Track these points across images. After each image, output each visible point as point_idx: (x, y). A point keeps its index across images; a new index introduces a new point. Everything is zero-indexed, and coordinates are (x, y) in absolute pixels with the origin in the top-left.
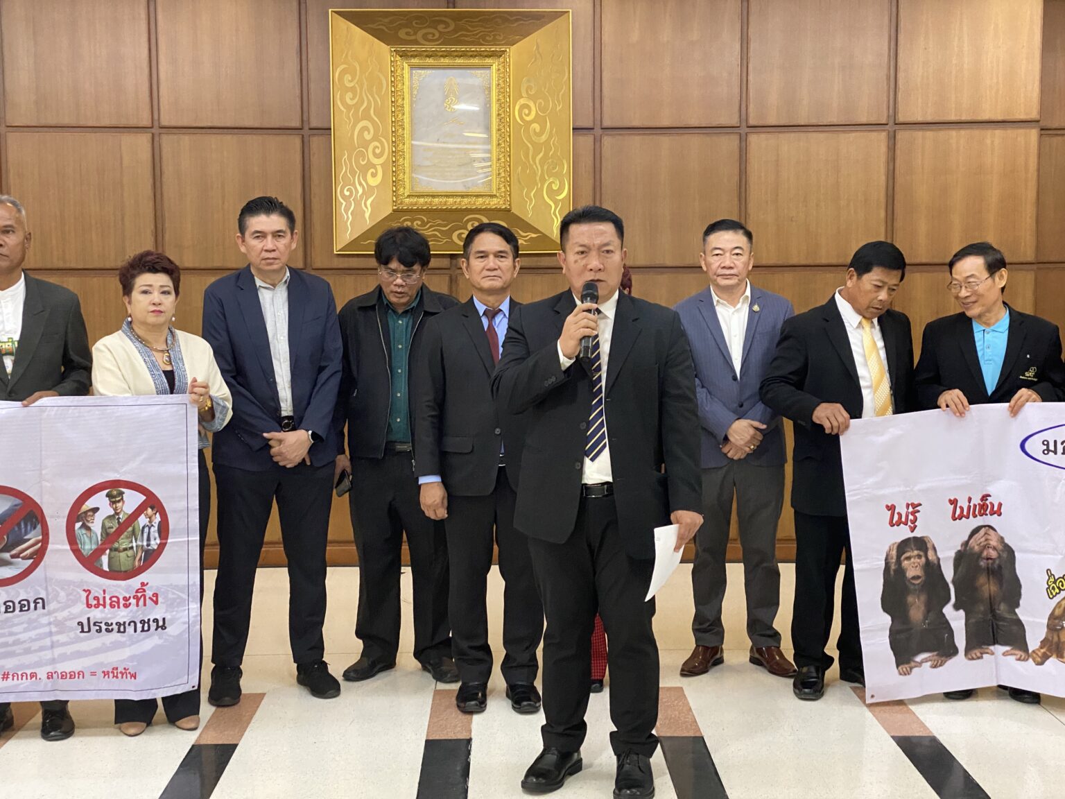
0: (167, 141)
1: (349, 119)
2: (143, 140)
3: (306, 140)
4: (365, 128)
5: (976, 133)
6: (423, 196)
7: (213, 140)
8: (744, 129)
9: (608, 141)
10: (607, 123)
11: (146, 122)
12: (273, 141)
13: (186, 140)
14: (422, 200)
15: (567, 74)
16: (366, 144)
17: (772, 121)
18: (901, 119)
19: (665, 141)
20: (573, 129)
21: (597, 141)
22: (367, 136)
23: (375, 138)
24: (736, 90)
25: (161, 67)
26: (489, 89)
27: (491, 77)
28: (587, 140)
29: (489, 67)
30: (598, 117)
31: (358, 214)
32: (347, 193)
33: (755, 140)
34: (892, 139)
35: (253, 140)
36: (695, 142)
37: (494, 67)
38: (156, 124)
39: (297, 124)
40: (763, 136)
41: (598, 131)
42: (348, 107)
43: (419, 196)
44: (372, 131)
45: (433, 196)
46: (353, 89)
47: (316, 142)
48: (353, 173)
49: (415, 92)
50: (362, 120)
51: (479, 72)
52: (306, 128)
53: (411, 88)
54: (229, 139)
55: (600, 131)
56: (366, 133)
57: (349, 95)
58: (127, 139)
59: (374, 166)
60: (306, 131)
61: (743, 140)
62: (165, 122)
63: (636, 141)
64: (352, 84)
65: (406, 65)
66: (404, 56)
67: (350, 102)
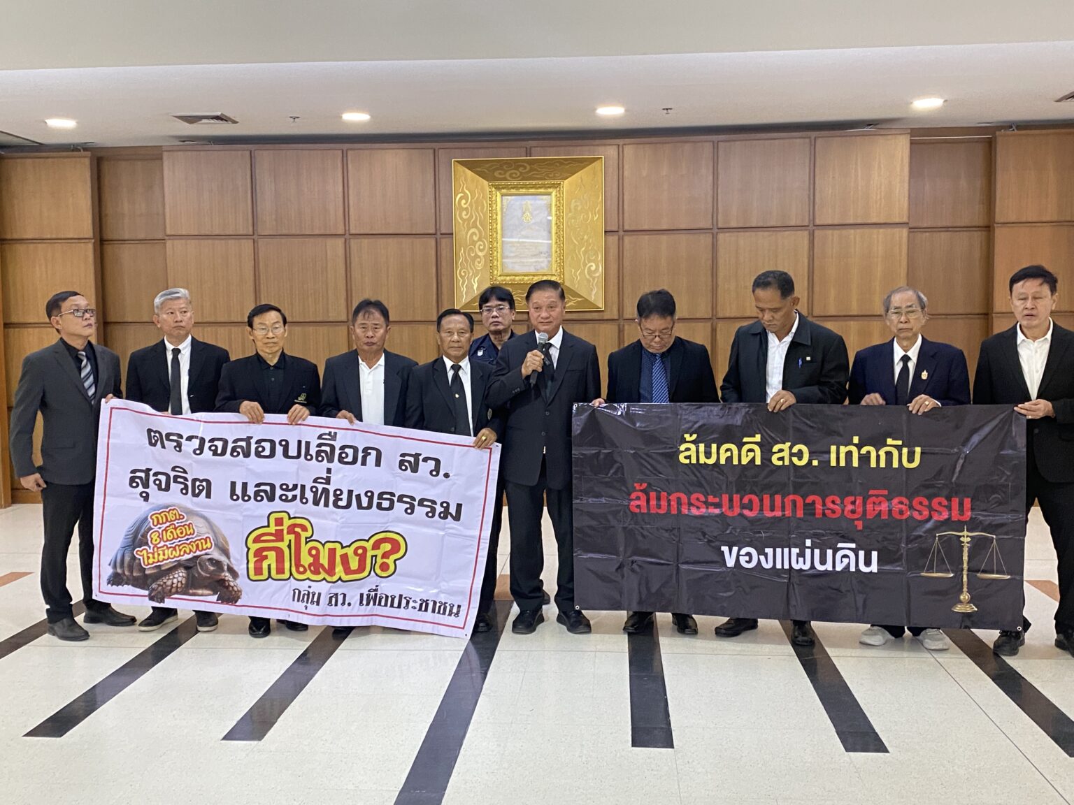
0: (354, 243)
1: (464, 228)
2: (340, 242)
3: (438, 241)
4: (474, 233)
5: (867, 231)
6: (510, 275)
7: (382, 242)
8: (715, 230)
9: (627, 239)
10: (627, 228)
11: (341, 231)
12: (418, 242)
13: (365, 241)
14: (508, 278)
15: (601, 198)
16: (474, 243)
17: (734, 224)
18: (818, 222)
19: (664, 238)
20: (605, 232)
21: (621, 240)
22: (475, 238)
23: (480, 239)
24: (710, 205)
25: (351, 198)
26: (550, 208)
27: (551, 200)
28: (613, 239)
29: (550, 194)
30: (621, 224)
31: (470, 287)
32: (463, 274)
33: (722, 237)
34: (812, 235)
35: (406, 242)
36: (683, 238)
37: (554, 194)
38: (347, 232)
39: (432, 231)
40: (727, 234)
41: (621, 233)
42: (464, 220)
43: (507, 276)
44: (478, 235)
45: (516, 275)
46: (466, 209)
47: (444, 242)
48: (466, 261)
49: (505, 210)
50: (473, 228)
51: (544, 197)
52: (438, 233)
53: (502, 209)
55: (623, 233)
56: (474, 237)
57: (464, 213)
58: (330, 242)
59: (479, 257)
60: (439, 236)
61: (714, 237)
62: (353, 231)
63: (645, 238)
64: (465, 206)
65: (498, 194)
66: (498, 188)
67: (464, 217)
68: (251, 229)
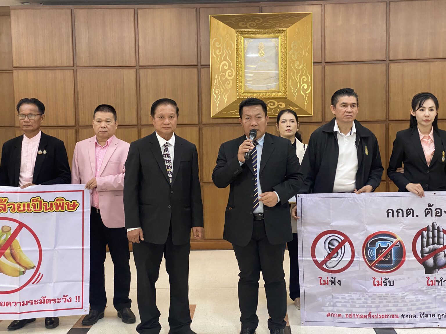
0: (142, 72)
1: (218, 61)
2: (132, 71)
3: (199, 70)
4: (225, 64)
6: (249, 93)
7: (161, 71)
8: (388, 61)
9: (327, 68)
10: (327, 60)
11: (133, 64)
12: (186, 71)
13: (150, 71)
14: (249, 95)
15: (310, 40)
16: (225, 71)
17: (400, 57)
19: (353, 67)
20: (313, 63)
21: (324, 68)
23: (229, 69)
24: (384, 45)
25: (140, 42)
26: (278, 47)
27: (278, 42)
28: (319, 68)
29: (277, 37)
30: (324, 58)
31: (222, 101)
32: (217, 92)
33: (393, 66)
35: (177, 71)
36: (366, 67)
37: (280, 37)
38: (138, 65)
39: (195, 63)
40: (396, 64)
41: (323, 64)
42: (217, 56)
44: (228, 66)
45: (254, 93)
46: (219, 48)
47: (204, 71)
48: (219, 83)
49: (246, 49)
50: (224, 61)
51: (273, 40)
53: (244, 48)
54: (167, 71)
55: (325, 64)
56: (225, 66)
57: (218, 51)
58: (126, 71)
59: (228, 80)
60: (199, 66)
61: (387, 66)
62: (141, 64)
63: (340, 67)
64: (219, 46)
65: (242, 38)
66: (242, 34)
67: (218, 54)
68: (72, 62)
